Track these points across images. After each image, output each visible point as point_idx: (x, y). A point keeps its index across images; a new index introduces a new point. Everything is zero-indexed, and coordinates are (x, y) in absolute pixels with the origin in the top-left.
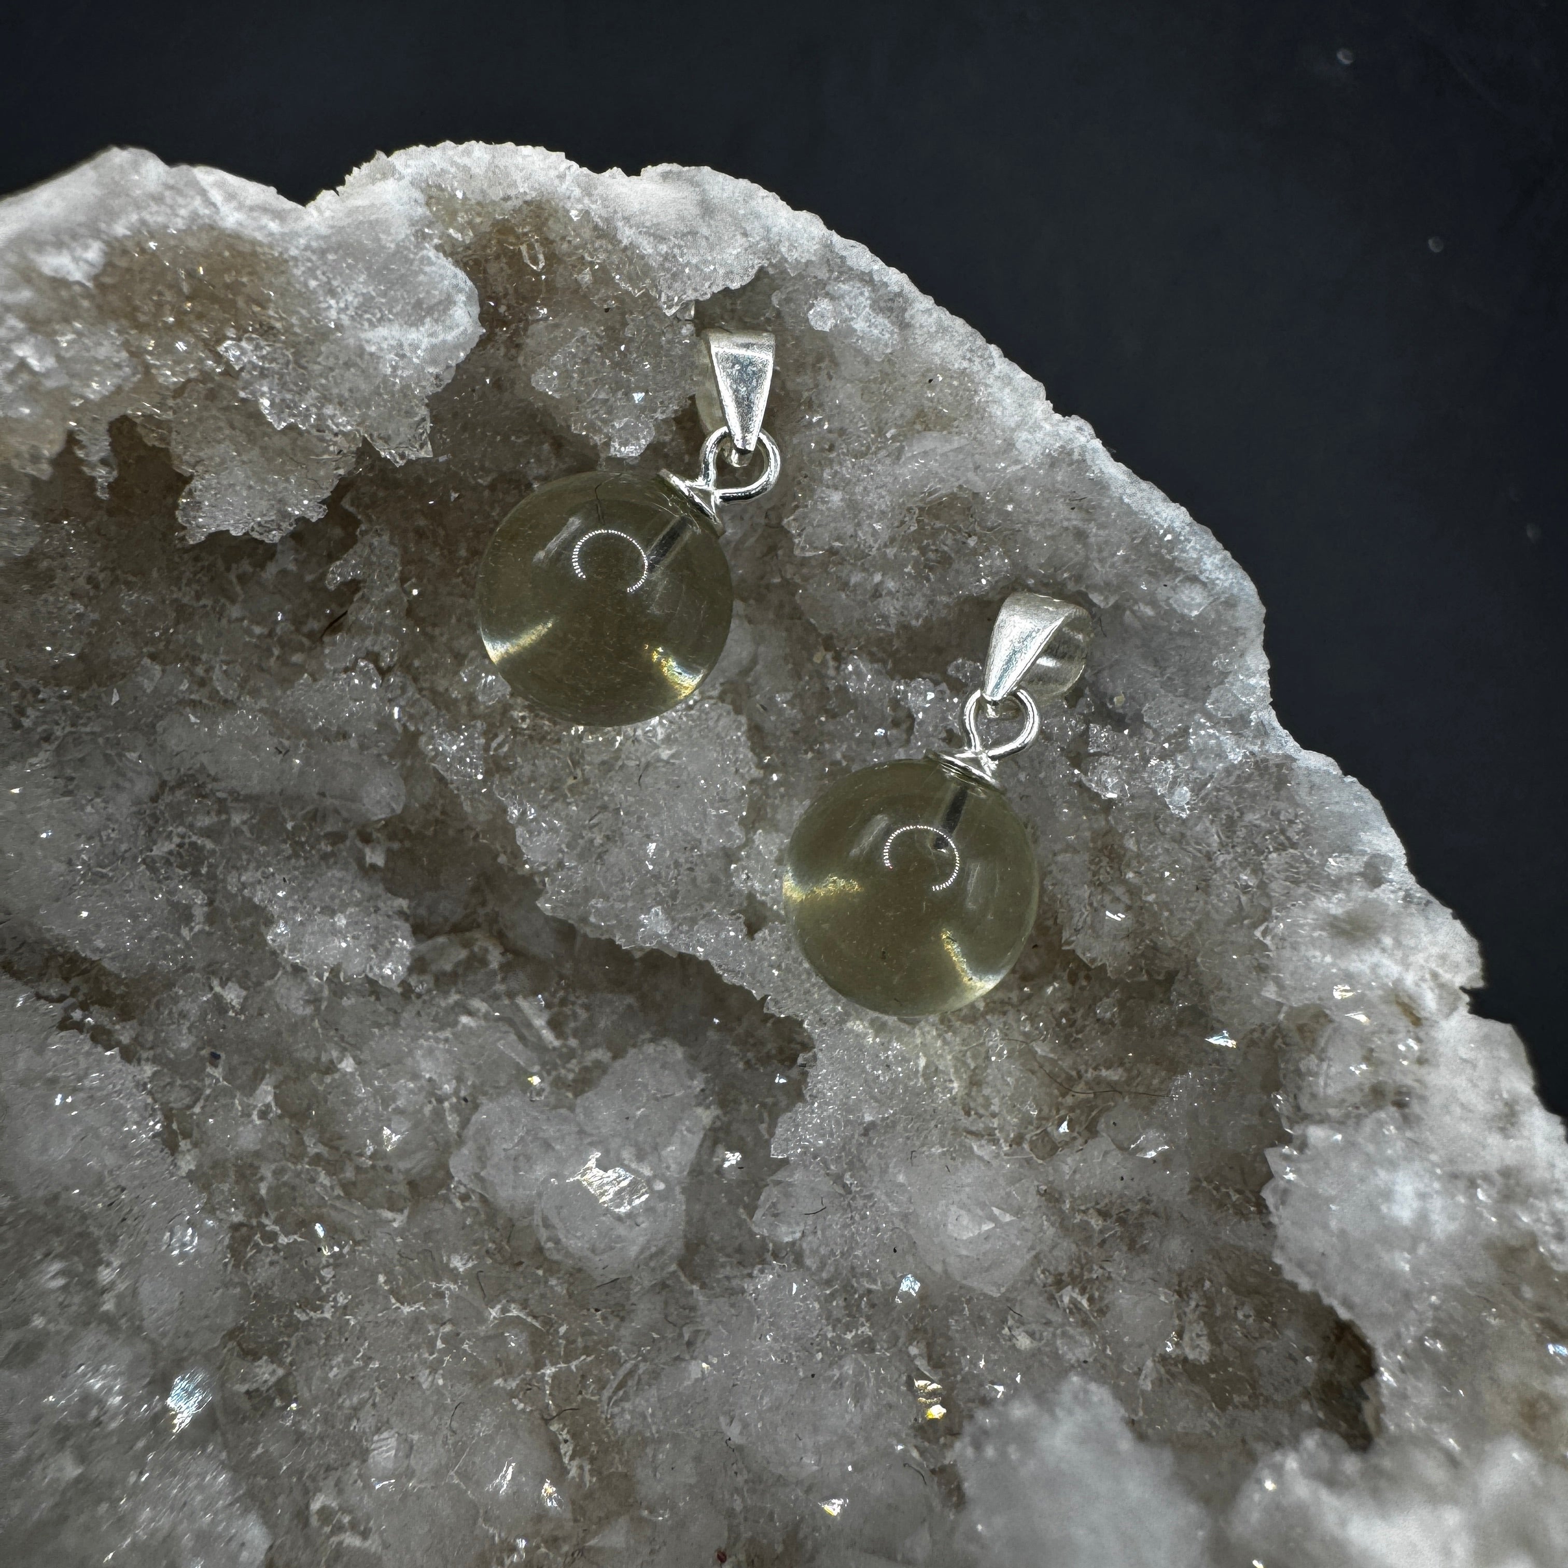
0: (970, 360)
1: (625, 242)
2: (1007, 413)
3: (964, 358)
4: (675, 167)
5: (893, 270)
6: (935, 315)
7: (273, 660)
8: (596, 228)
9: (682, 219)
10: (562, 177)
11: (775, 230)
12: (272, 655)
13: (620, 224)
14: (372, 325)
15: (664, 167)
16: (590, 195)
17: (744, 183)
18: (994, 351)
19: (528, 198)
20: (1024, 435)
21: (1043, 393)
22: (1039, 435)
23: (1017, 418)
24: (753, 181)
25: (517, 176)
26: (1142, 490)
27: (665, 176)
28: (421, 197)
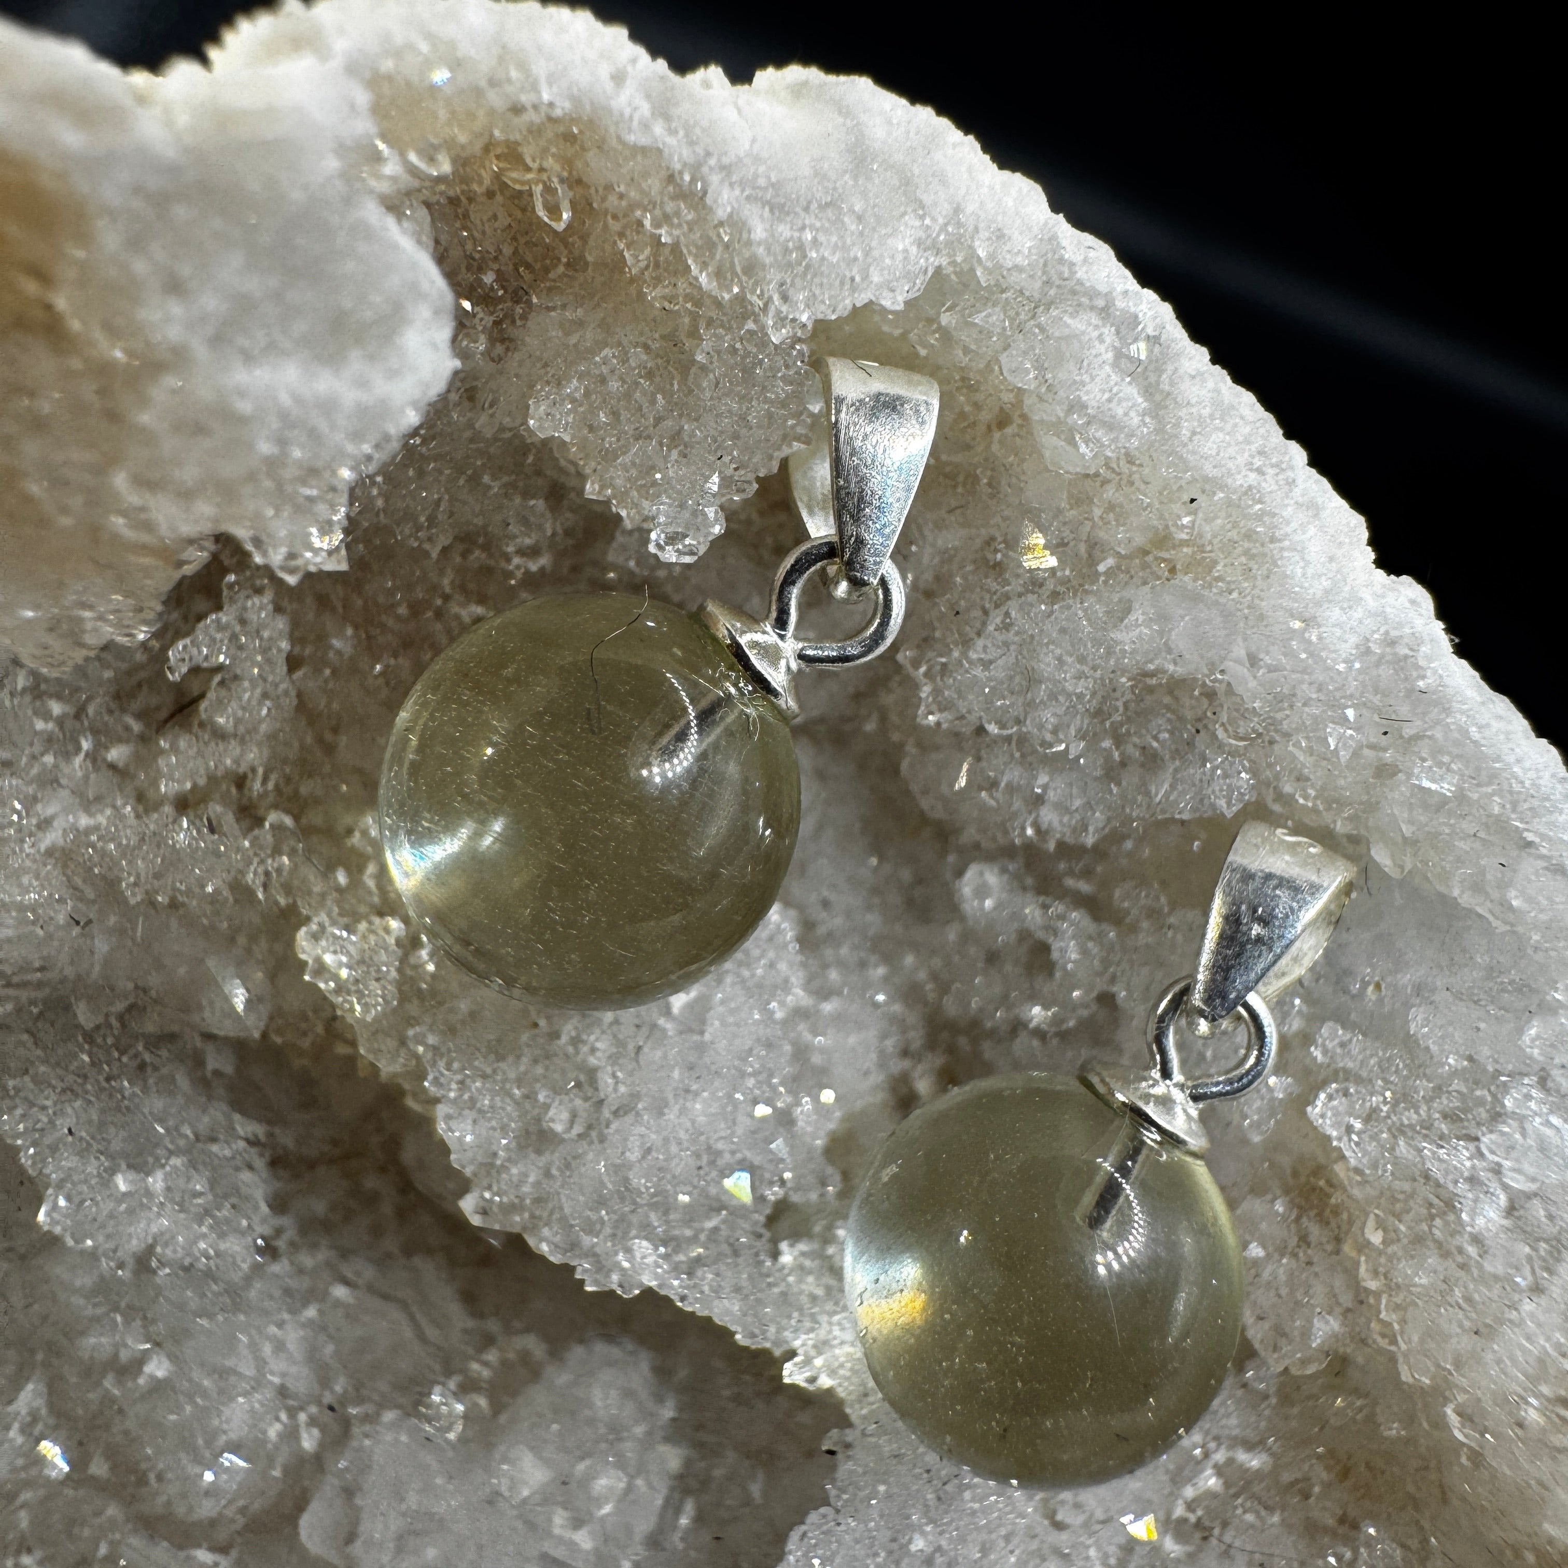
0: (1260, 471)
1: (721, 213)
2: (1310, 571)
3: (1250, 466)
4: (813, 74)
5: (1150, 295)
6: (1210, 384)
7: (78, 760)
8: (671, 178)
9: (820, 175)
10: (619, 78)
11: (970, 208)
12: (79, 748)
13: (715, 179)
14: (249, 358)
15: (795, 73)
16: (667, 118)
17: (925, 114)
18: (1297, 453)
19: (558, 112)
20: (1335, 614)
21: (1365, 535)
22: (1358, 613)
23: (1326, 584)
24: (940, 111)
25: (540, 69)
26: (1500, 718)
27: (798, 91)
28: (362, 98)
